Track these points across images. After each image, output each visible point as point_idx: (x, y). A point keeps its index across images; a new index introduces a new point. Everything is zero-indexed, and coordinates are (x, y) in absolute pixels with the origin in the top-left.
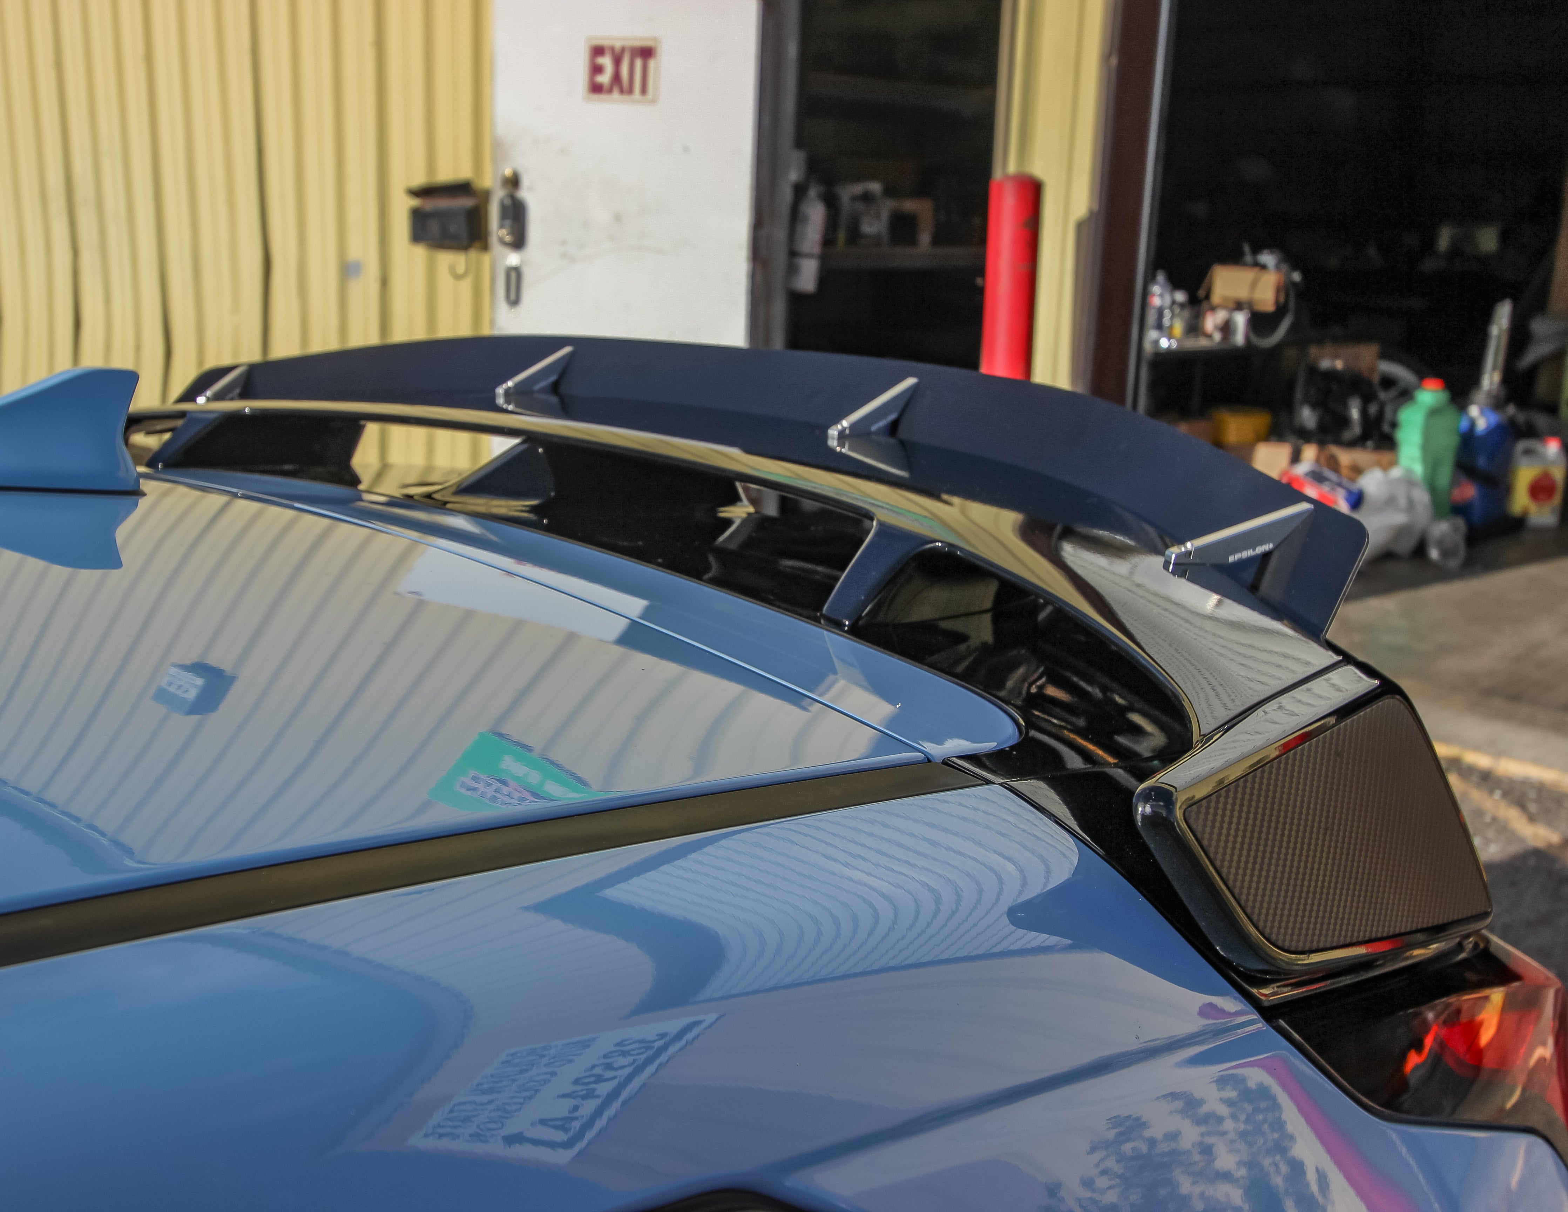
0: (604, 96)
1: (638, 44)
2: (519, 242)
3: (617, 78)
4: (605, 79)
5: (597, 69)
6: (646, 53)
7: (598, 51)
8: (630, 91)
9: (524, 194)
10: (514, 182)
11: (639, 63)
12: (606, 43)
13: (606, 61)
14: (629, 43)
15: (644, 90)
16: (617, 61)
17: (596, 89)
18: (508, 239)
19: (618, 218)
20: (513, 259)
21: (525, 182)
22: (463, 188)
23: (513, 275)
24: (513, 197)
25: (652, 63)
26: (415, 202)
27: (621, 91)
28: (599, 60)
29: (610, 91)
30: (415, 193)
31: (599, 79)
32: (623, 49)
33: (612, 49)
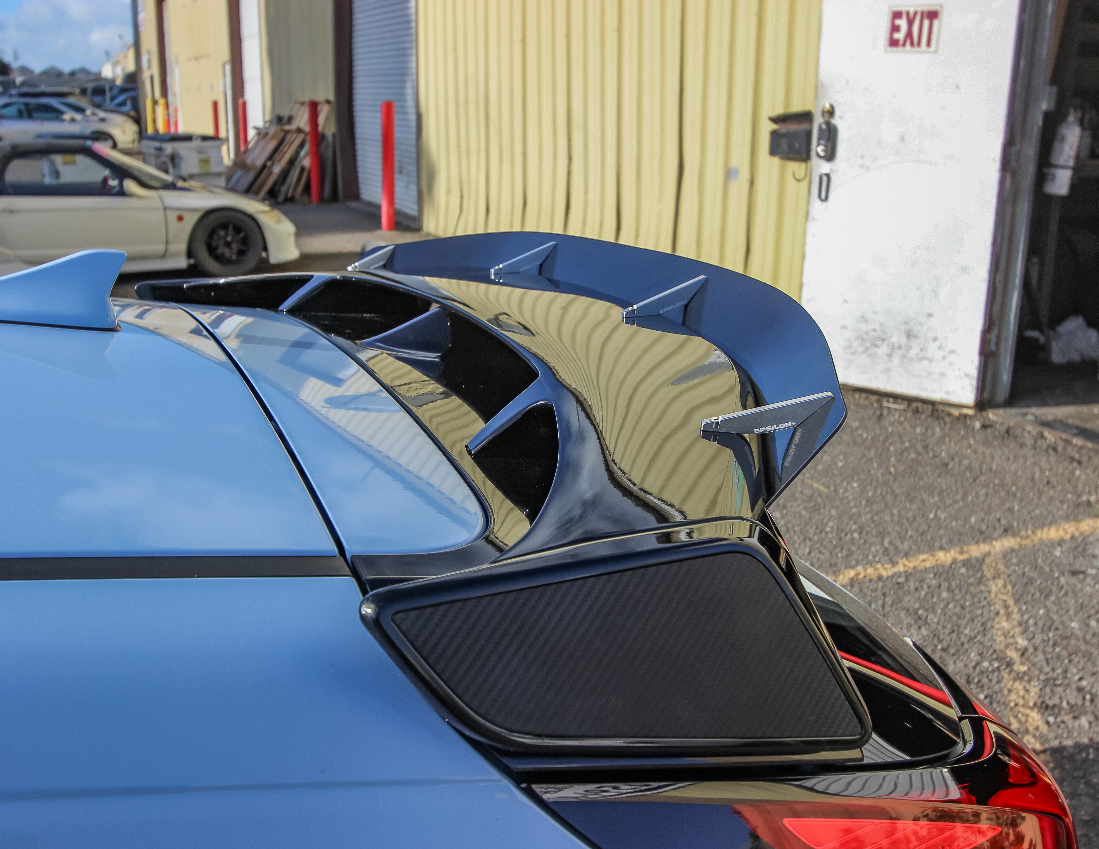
0: (900, 49)
1: (926, 9)
2: (830, 156)
3: (909, 34)
4: (900, 36)
5: (895, 29)
6: (933, 15)
7: (897, 15)
8: (919, 44)
9: (836, 121)
10: (831, 113)
11: (926, 23)
12: (904, 9)
13: (902, 23)
14: (919, 9)
15: (929, 44)
16: (910, 23)
17: (893, 43)
18: (822, 154)
19: (903, 139)
20: (825, 167)
21: (838, 112)
22: (806, 117)
23: (825, 179)
24: (828, 124)
25: (936, 23)
26: (775, 127)
27: (912, 45)
28: (898, 22)
29: (904, 45)
30: (774, 120)
31: (896, 36)
32: (915, 13)
33: (908, 13)
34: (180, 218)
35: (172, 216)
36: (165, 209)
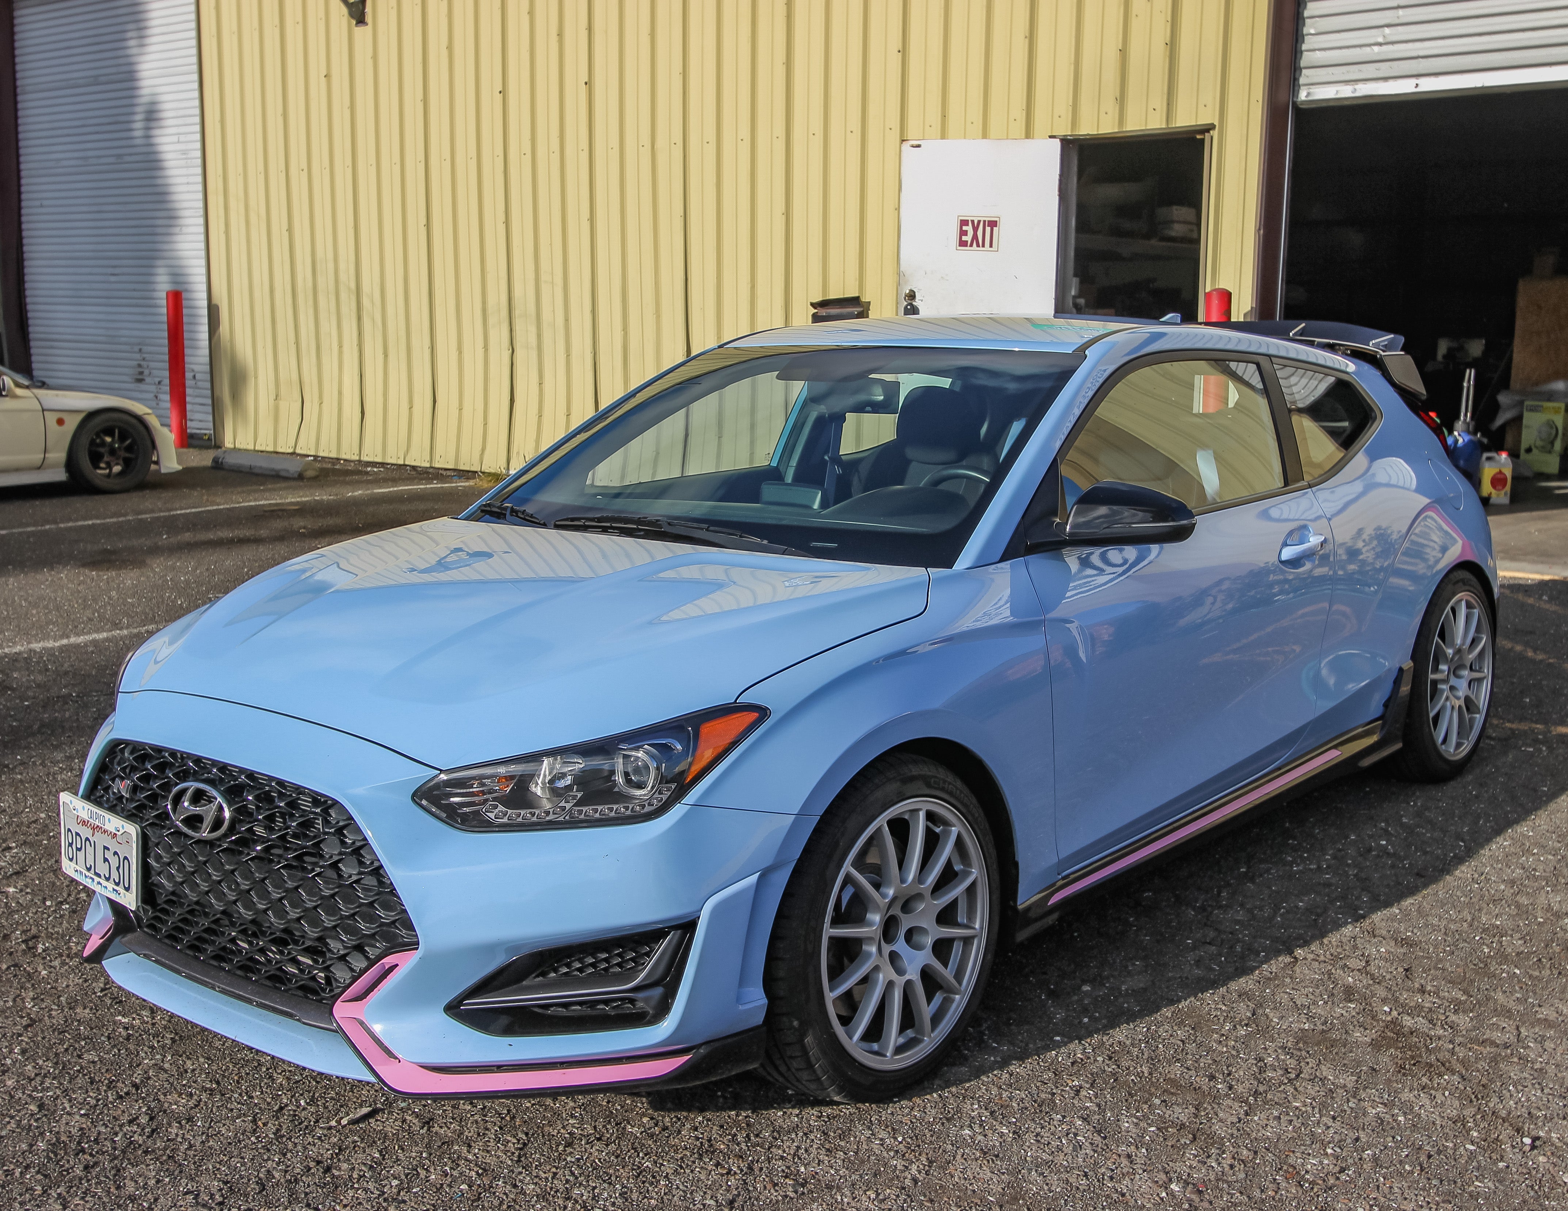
0: (968, 248)
1: (987, 219)
3: (975, 237)
4: (968, 238)
5: (963, 233)
6: (993, 224)
7: (964, 223)
8: (983, 246)
9: (918, 303)
10: (913, 295)
11: (988, 229)
12: (970, 219)
13: (969, 229)
14: (982, 219)
15: (991, 246)
16: (975, 229)
17: (963, 244)
21: (920, 295)
25: (996, 230)
26: (815, 309)
27: (978, 246)
28: (964, 228)
29: (971, 245)
30: (813, 305)
31: (964, 238)
32: (979, 222)
33: (973, 221)
34: (60, 422)
35: (52, 418)
36: (43, 410)
